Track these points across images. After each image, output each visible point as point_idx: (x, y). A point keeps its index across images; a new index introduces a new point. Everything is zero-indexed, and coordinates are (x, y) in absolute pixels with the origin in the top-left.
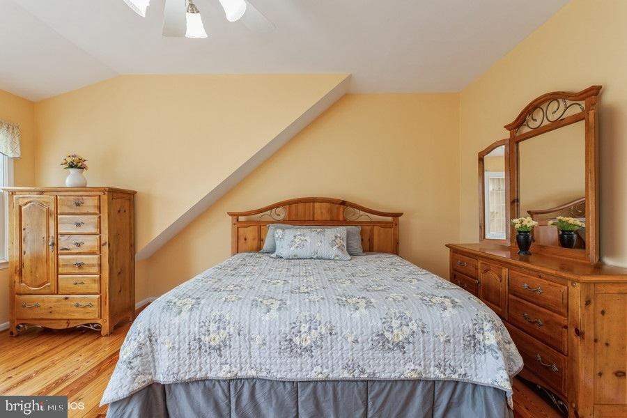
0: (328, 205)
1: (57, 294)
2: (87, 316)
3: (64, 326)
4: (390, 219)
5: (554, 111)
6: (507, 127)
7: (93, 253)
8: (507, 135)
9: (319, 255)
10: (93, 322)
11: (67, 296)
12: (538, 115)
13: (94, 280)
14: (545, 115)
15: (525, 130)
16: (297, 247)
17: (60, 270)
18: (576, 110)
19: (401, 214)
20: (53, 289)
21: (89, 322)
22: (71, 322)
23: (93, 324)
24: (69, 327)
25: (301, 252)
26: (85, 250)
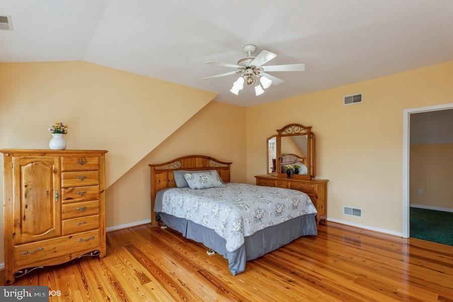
0: (202, 159)
1: (61, 236)
2: (90, 247)
3: (68, 260)
4: (226, 166)
5: (297, 130)
6: (278, 131)
7: (94, 199)
8: (277, 133)
9: (214, 185)
10: (93, 250)
11: (71, 235)
12: (290, 129)
13: (95, 219)
14: (293, 130)
15: (284, 133)
16: (204, 183)
17: (63, 216)
18: (304, 131)
19: (231, 163)
20: (58, 232)
21: (90, 251)
22: (73, 255)
23: (93, 252)
24: (72, 259)
25: (206, 185)
26: (88, 197)
